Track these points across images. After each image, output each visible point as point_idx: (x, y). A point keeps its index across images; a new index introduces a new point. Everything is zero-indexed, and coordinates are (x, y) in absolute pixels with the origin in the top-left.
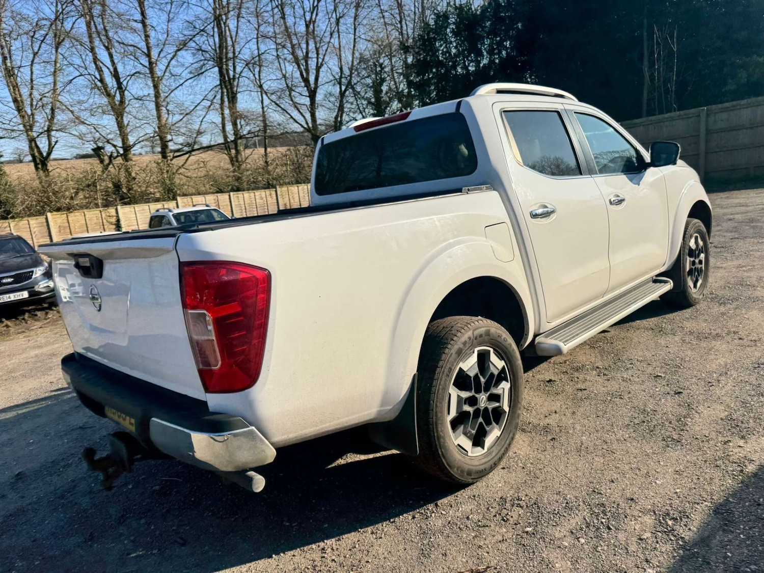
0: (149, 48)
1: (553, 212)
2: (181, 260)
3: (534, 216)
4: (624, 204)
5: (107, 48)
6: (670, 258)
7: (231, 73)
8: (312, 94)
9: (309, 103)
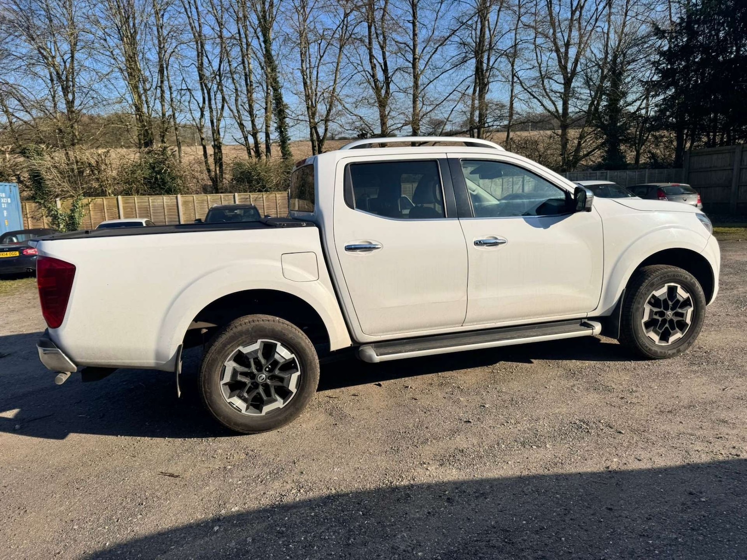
0: (415, 46)
3: (349, 248)
5: (382, 48)
7: (485, 66)
8: (568, 82)
9: (563, 91)
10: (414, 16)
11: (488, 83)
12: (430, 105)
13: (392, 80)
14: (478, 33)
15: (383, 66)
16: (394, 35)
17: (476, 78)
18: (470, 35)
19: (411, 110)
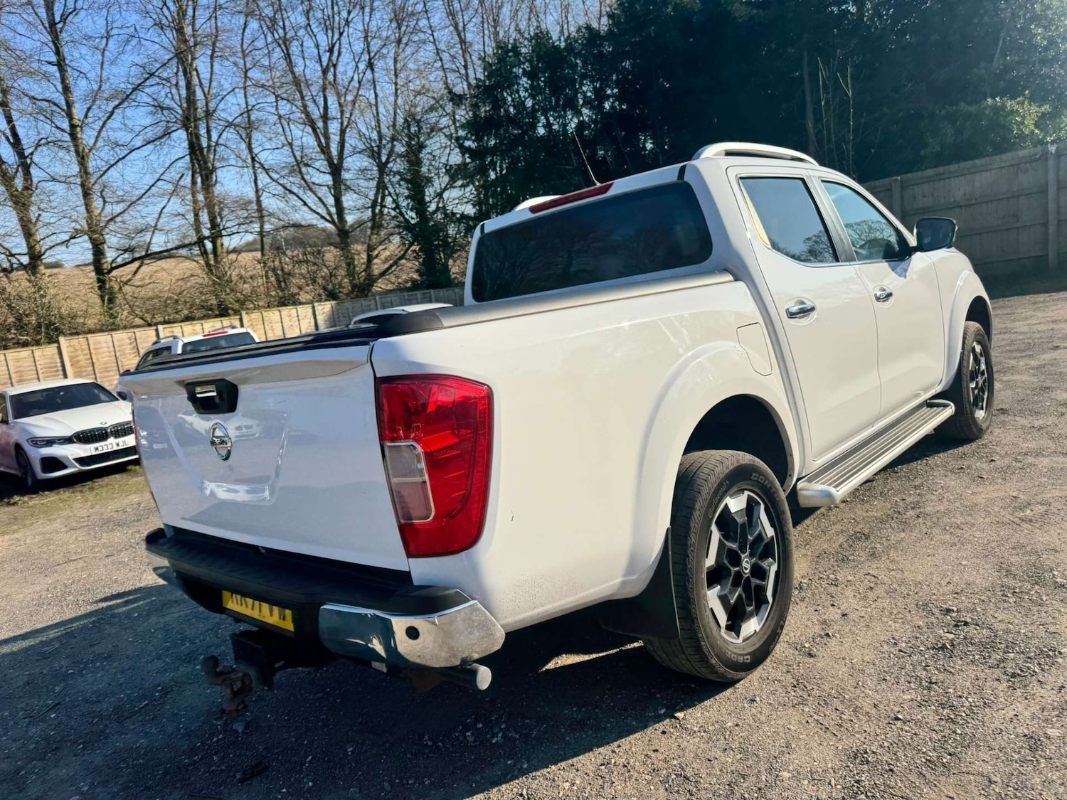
0: (69, 104)
1: (813, 309)
2: (378, 375)
3: (791, 315)
4: (892, 299)
6: (947, 374)
7: (204, 141)
8: (336, 170)
9: (331, 183)
10: (58, 53)
11: (214, 169)
12: (118, 202)
13: (32, 162)
14: (184, 92)
15: (10, 138)
16: (24, 84)
17: (192, 160)
18: (169, 95)
19: (83, 209)
